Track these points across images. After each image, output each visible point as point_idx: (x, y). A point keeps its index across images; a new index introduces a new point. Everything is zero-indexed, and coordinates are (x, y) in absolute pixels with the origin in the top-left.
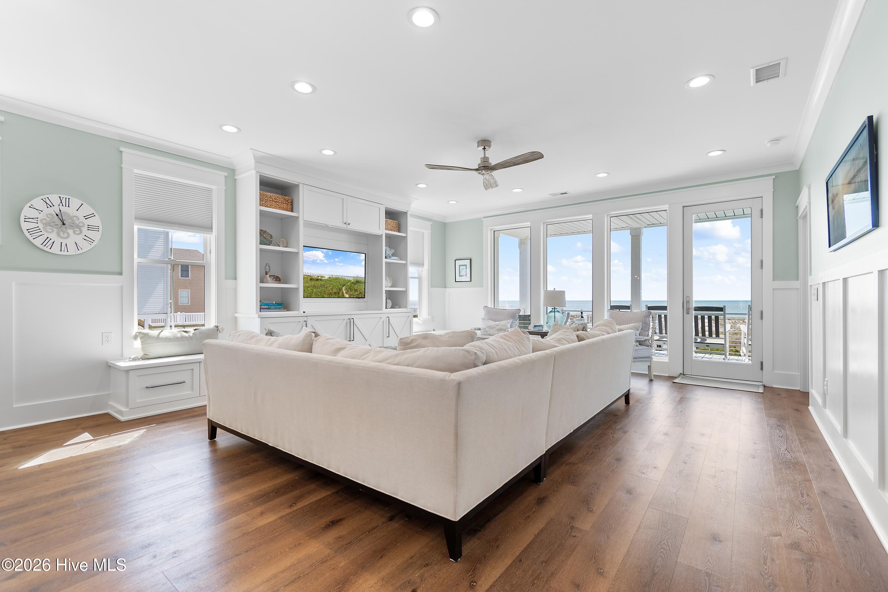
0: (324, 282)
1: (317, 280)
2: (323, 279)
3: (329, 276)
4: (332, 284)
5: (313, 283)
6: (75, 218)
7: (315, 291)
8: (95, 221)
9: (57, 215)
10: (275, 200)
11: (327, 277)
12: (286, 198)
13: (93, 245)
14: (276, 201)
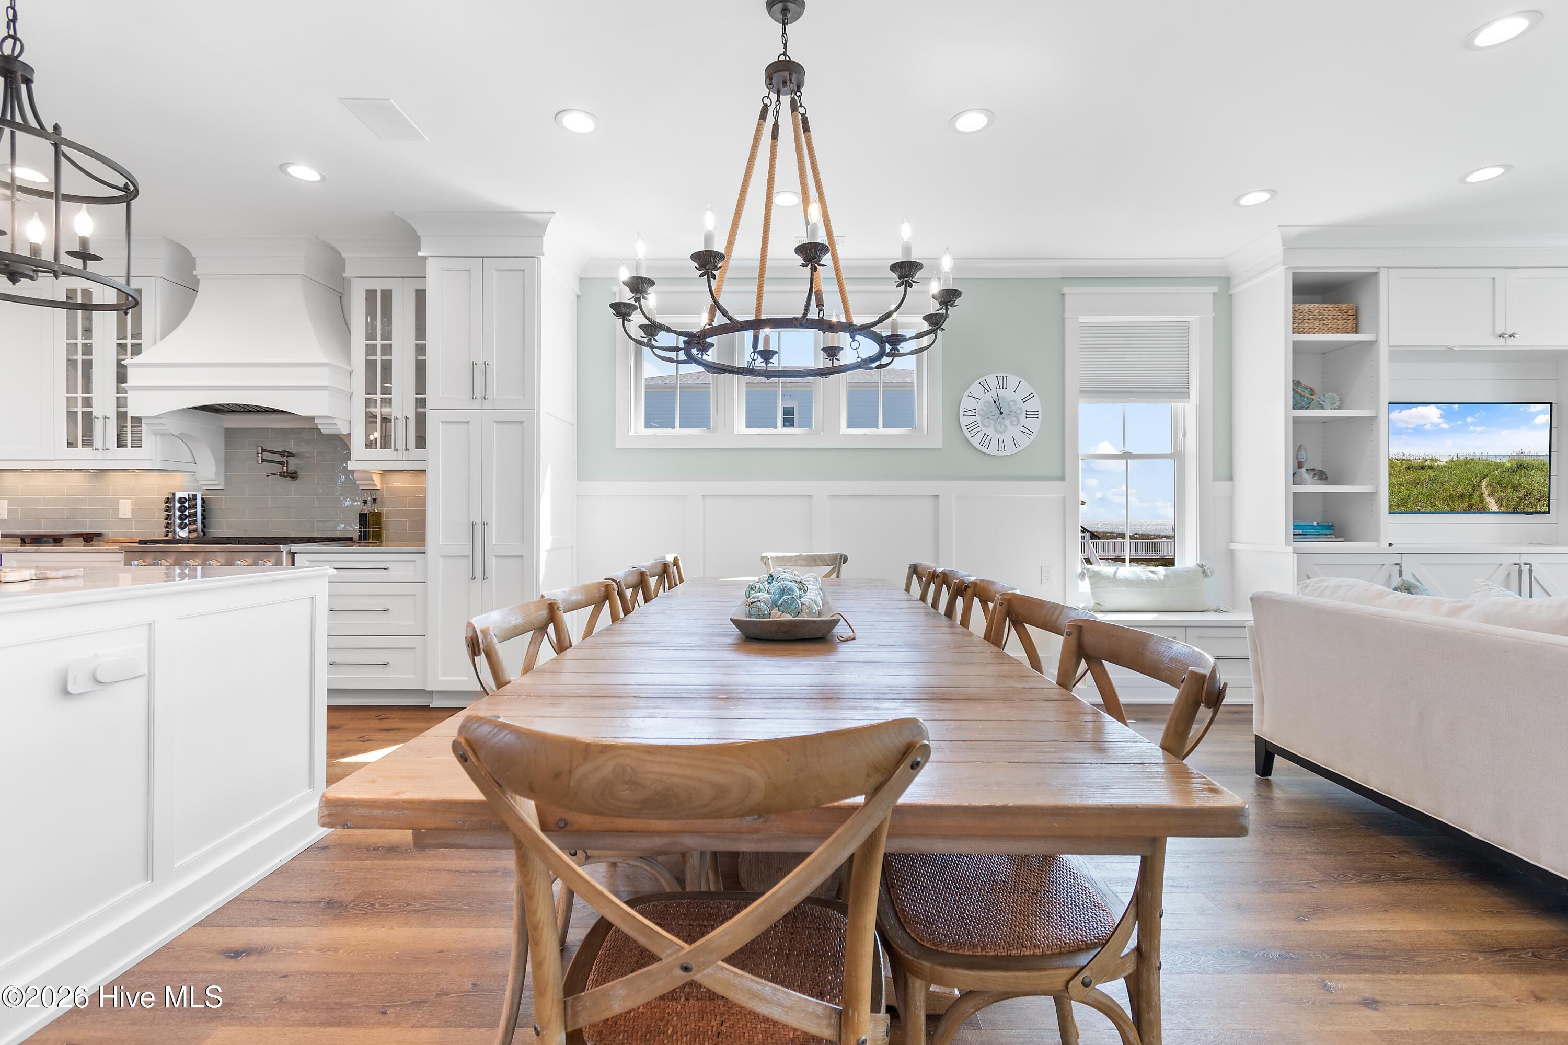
0: (1437, 473)
1: (1423, 468)
2: (1436, 464)
3: (1451, 458)
4: (1455, 475)
5: (1413, 475)
6: (1012, 403)
7: (1415, 491)
8: (1034, 404)
9: (995, 402)
10: (1320, 317)
11: (1444, 460)
12: (1344, 306)
13: (1032, 438)
14: (1322, 318)
